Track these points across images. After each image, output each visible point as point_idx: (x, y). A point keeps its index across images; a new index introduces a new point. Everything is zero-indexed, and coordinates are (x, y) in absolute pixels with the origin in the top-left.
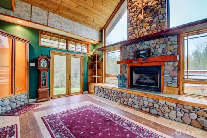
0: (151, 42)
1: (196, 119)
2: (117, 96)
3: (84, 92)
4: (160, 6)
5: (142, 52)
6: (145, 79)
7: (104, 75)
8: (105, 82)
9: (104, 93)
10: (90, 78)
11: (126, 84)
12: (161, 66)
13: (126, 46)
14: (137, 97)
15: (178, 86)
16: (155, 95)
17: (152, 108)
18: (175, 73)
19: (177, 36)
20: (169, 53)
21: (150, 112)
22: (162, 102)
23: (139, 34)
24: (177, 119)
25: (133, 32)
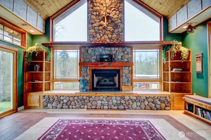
0: (113, 49)
1: (148, 105)
2: (83, 101)
3: (19, 109)
4: (119, 21)
5: (104, 57)
6: (105, 81)
7: (52, 79)
8: (53, 89)
9: (62, 102)
10: (26, 86)
11: (88, 88)
12: (120, 70)
13: (88, 48)
14: (106, 98)
15: (131, 84)
16: (123, 93)
17: (120, 105)
18: (130, 75)
19: (130, 48)
20: (126, 60)
21: (118, 109)
22: (127, 98)
23: (102, 39)
24: (137, 108)
25: (95, 36)
